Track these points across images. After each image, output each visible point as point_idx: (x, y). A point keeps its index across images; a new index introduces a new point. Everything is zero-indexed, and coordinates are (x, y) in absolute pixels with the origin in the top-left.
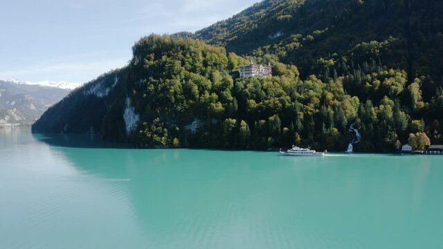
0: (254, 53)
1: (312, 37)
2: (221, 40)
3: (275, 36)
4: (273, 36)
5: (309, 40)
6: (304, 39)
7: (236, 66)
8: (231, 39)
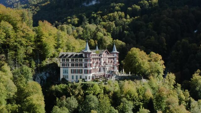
0: (69, 20)
1: (138, 7)
2: (34, 5)
3: (90, 4)
4: (88, 3)
5: (135, 10)
6: (130, 8)
7: (52, 51)
8: (43, 5)
